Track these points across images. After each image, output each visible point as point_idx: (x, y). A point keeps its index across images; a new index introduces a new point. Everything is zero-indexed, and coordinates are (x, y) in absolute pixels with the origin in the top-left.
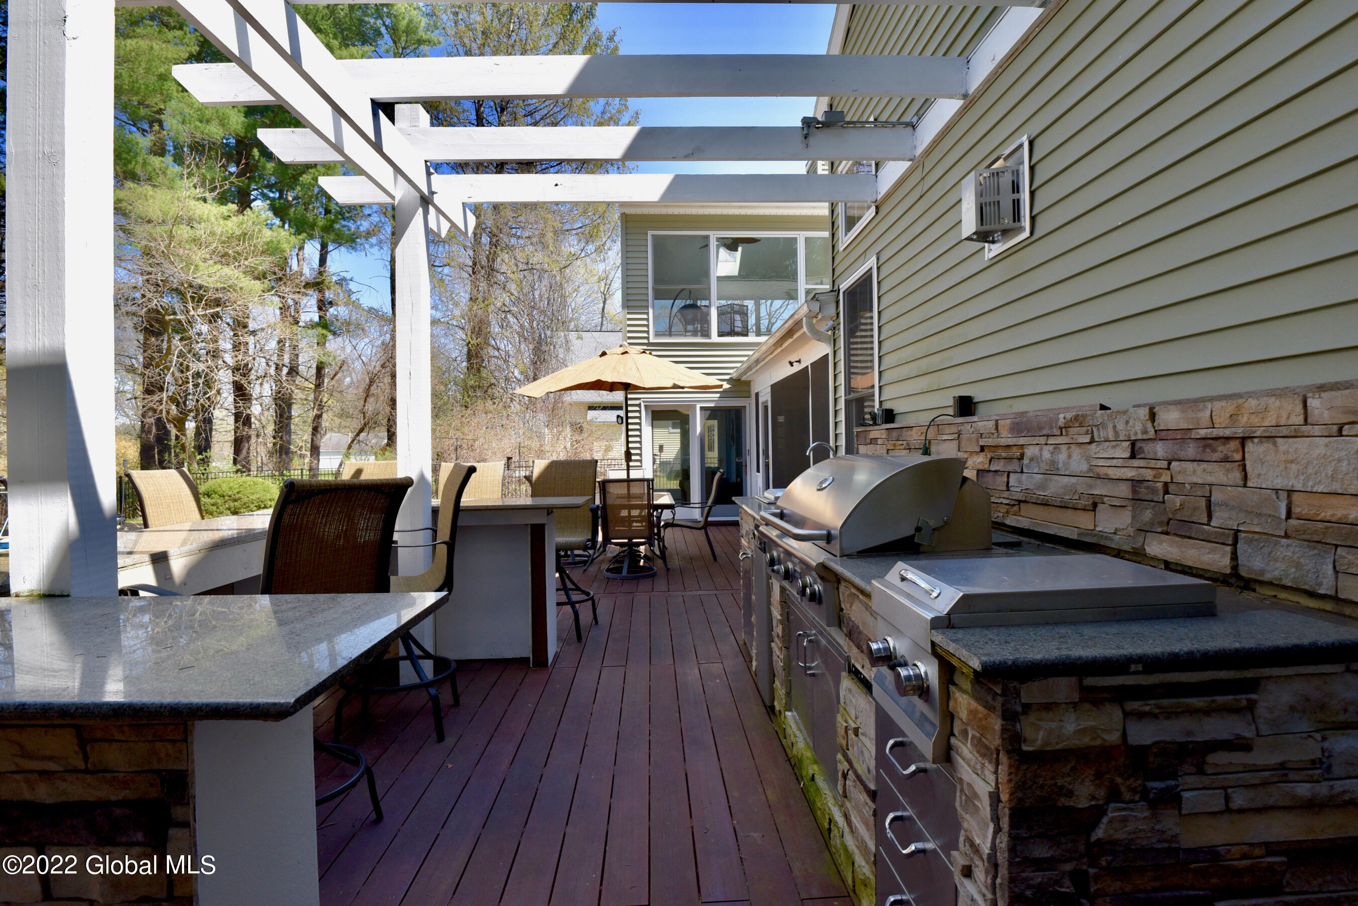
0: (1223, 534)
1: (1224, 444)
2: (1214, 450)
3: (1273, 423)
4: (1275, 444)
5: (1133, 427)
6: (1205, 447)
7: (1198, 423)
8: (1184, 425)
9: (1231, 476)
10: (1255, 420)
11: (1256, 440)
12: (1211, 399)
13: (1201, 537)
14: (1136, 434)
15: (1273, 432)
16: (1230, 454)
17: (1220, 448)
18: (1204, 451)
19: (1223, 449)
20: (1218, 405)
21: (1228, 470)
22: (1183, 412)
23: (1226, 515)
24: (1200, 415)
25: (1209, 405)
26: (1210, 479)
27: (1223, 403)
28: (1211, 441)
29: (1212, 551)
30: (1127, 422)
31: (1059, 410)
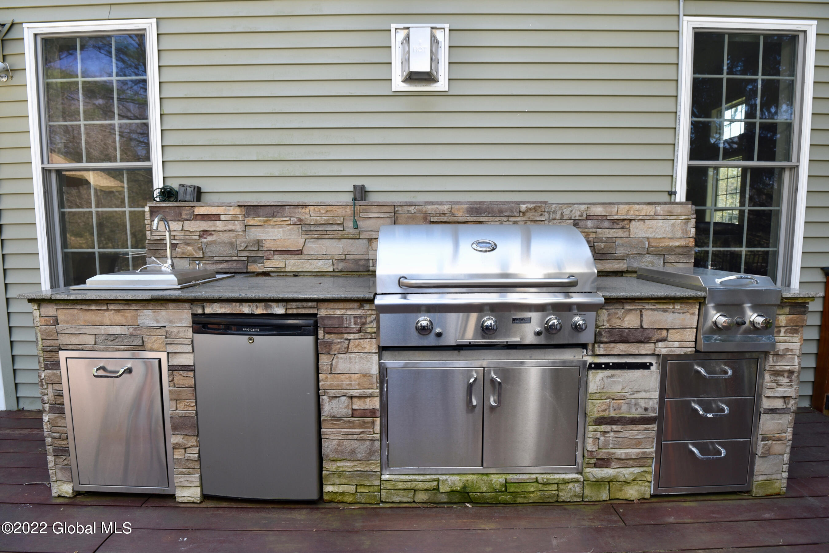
0: (624, 256)
1: (622, 222)
2: (618, 224)
3: (645, 214)
4: (644, 222)
5: (575, 213)
6: (613, 223)
7: (611, 213)
8: (605, 214)
9: (625, 234)
10: (637, 213)
11: (636, 220)
12: (618, 204)
13: (613, 259)
14: (576, 216)
15: (645, 217)
16: (625, 225)
17: (620, 223)
18: (613, 224)
19: (621, 224)
20: (621, 206)
21: (624, 232)
22: (604, 208)
23: (622, 249)
24: (613, 210)
25: (616, 206)
26: (615, 235)
27: (625, 206)
28: (616, 221)
29: (619, 263)
30: (571, 211)
31: (519, 203)
